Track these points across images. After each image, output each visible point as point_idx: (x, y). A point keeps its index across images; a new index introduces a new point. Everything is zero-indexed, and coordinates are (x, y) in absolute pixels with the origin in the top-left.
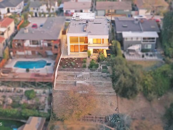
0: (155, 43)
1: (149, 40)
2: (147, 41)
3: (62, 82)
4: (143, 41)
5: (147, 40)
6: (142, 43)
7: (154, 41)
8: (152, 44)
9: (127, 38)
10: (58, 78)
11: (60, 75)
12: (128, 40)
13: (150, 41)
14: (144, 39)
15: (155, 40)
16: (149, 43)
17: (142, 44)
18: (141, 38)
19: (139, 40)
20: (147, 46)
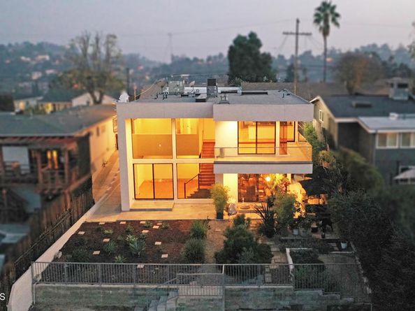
11: (48, 305)
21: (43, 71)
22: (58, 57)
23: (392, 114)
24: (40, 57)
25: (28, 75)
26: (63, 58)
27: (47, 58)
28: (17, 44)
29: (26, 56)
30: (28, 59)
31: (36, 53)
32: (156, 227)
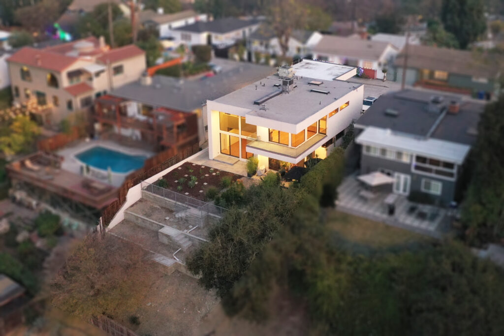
0: (453, 179)
1: (434, 168)
2: (429, 170)
3: (137, 218)
4: (417, 168)
5: (427, 166)
6: (413, 170)
7: (451, 175)
8: (445, 183)
9: (368, 148)
10: (135, 207)
11: (146, 201)
12: (372, 154)
13: (438, 172)
14: (420, 159)
15: (455, 171)
16: (433, 175)
17: (412, 175)
18: (412, 156)
19: (405, 160)
20: (428, 186)
32: (214, 174)
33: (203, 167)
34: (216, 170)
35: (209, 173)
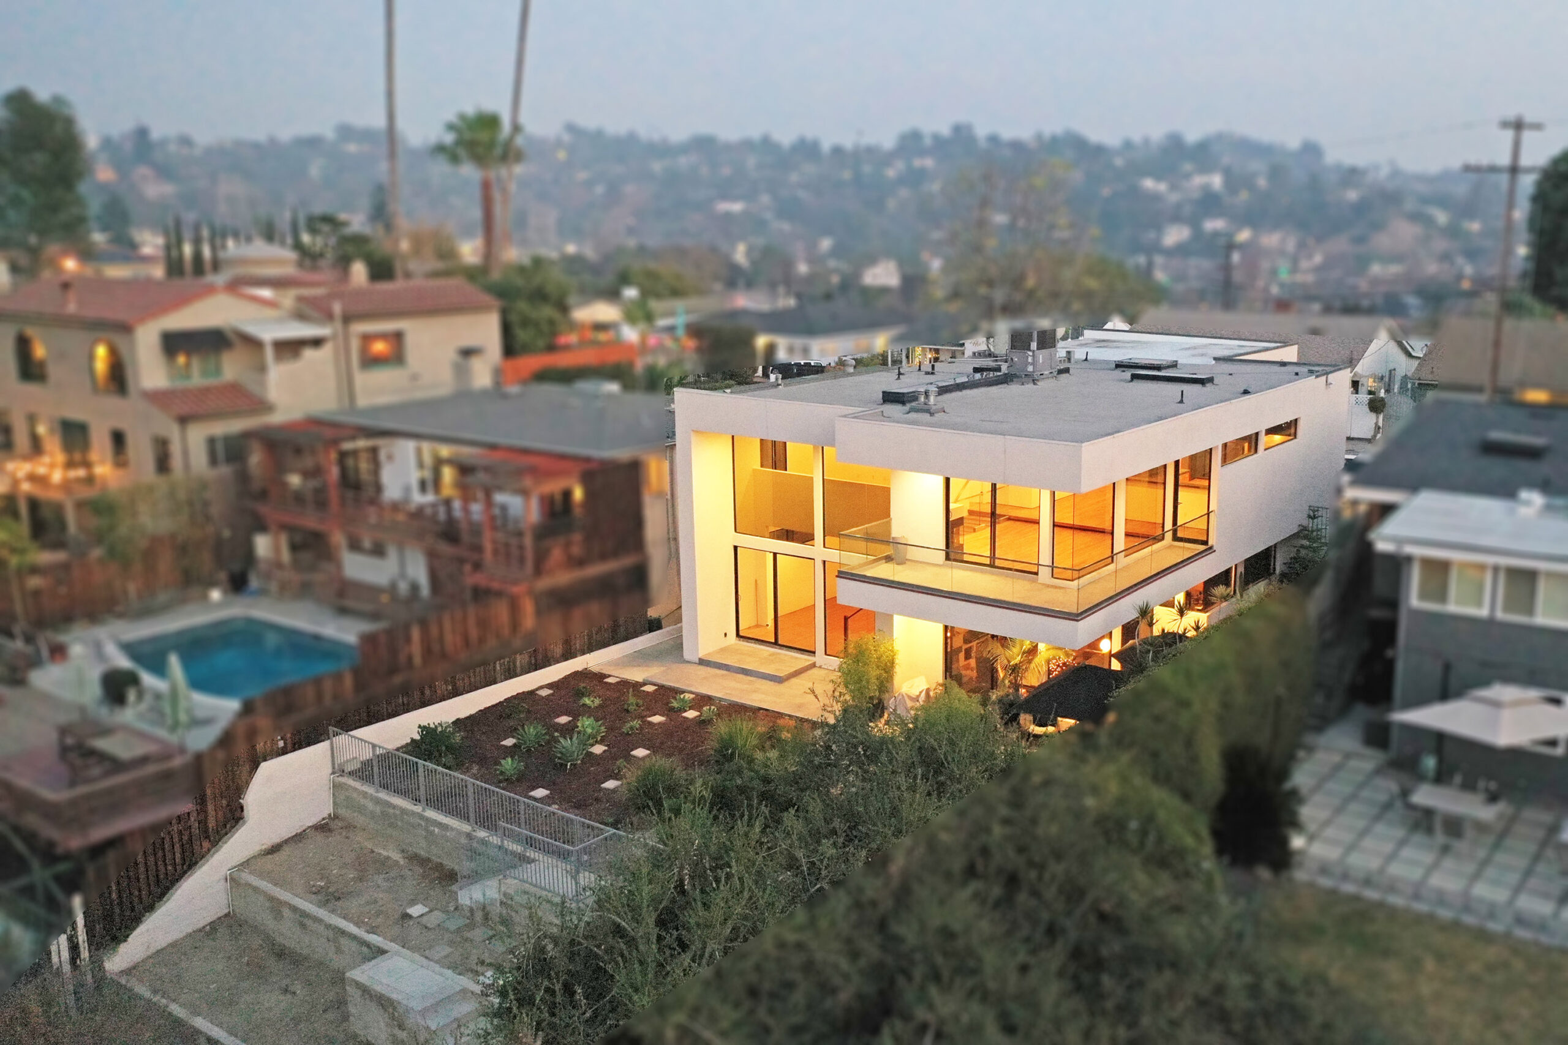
11: (349, 827)
21: (1195, 223)
22: (1248, 182)
23: (1524, 495)
24: (1198, 180)
25: (1152, 235)
26: (1262, 182)
27: (1216, 181)
28: (1146, 141)
29: (1158, 178)
30: (1162, 187)
31: (1188, 167)
32: (691, 714)
33: (649, 688)
34: (701, 701)
35: (670, 712)
